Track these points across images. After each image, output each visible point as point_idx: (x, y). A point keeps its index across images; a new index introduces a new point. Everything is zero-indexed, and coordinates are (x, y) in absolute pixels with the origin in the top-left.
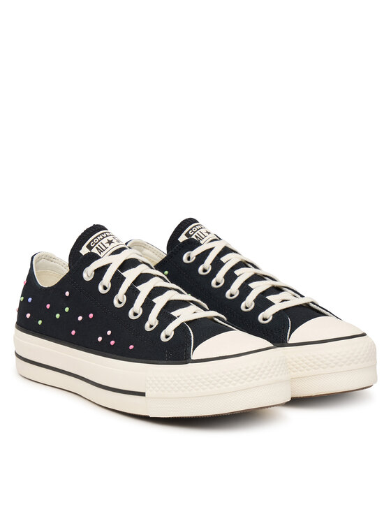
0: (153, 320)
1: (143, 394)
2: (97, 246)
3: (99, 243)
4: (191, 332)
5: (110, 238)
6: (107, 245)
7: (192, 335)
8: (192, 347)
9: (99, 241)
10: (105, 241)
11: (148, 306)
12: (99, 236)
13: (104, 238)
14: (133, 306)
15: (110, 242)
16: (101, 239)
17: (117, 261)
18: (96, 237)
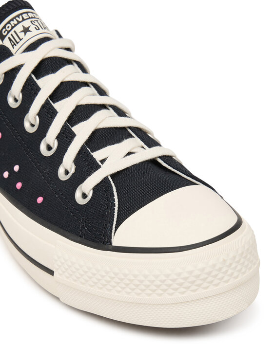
0: (68, 163)
1: (51, 273)
2: (9, 35)
3: (12, 32)
4: (116, 197)
5: (27, 24)
6: (22, 35)
7: (116, 203)
8: (115, 223)
9: (13, 28)
10: (19, 28)
11: (66, 137)
12: (12, 20)
13: (19, 22)
14: (45, 136)
15: (26, 30)
16: (16, 25)
17: (31, 60)
18: (9, 22)
